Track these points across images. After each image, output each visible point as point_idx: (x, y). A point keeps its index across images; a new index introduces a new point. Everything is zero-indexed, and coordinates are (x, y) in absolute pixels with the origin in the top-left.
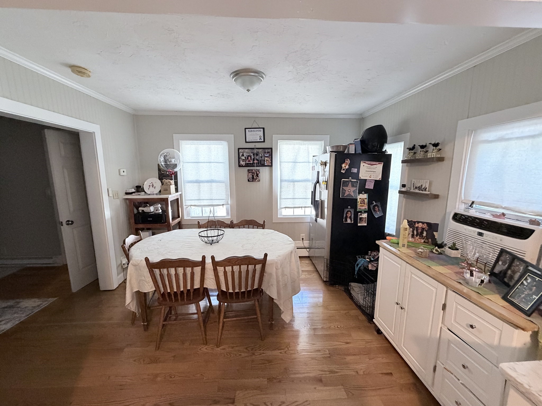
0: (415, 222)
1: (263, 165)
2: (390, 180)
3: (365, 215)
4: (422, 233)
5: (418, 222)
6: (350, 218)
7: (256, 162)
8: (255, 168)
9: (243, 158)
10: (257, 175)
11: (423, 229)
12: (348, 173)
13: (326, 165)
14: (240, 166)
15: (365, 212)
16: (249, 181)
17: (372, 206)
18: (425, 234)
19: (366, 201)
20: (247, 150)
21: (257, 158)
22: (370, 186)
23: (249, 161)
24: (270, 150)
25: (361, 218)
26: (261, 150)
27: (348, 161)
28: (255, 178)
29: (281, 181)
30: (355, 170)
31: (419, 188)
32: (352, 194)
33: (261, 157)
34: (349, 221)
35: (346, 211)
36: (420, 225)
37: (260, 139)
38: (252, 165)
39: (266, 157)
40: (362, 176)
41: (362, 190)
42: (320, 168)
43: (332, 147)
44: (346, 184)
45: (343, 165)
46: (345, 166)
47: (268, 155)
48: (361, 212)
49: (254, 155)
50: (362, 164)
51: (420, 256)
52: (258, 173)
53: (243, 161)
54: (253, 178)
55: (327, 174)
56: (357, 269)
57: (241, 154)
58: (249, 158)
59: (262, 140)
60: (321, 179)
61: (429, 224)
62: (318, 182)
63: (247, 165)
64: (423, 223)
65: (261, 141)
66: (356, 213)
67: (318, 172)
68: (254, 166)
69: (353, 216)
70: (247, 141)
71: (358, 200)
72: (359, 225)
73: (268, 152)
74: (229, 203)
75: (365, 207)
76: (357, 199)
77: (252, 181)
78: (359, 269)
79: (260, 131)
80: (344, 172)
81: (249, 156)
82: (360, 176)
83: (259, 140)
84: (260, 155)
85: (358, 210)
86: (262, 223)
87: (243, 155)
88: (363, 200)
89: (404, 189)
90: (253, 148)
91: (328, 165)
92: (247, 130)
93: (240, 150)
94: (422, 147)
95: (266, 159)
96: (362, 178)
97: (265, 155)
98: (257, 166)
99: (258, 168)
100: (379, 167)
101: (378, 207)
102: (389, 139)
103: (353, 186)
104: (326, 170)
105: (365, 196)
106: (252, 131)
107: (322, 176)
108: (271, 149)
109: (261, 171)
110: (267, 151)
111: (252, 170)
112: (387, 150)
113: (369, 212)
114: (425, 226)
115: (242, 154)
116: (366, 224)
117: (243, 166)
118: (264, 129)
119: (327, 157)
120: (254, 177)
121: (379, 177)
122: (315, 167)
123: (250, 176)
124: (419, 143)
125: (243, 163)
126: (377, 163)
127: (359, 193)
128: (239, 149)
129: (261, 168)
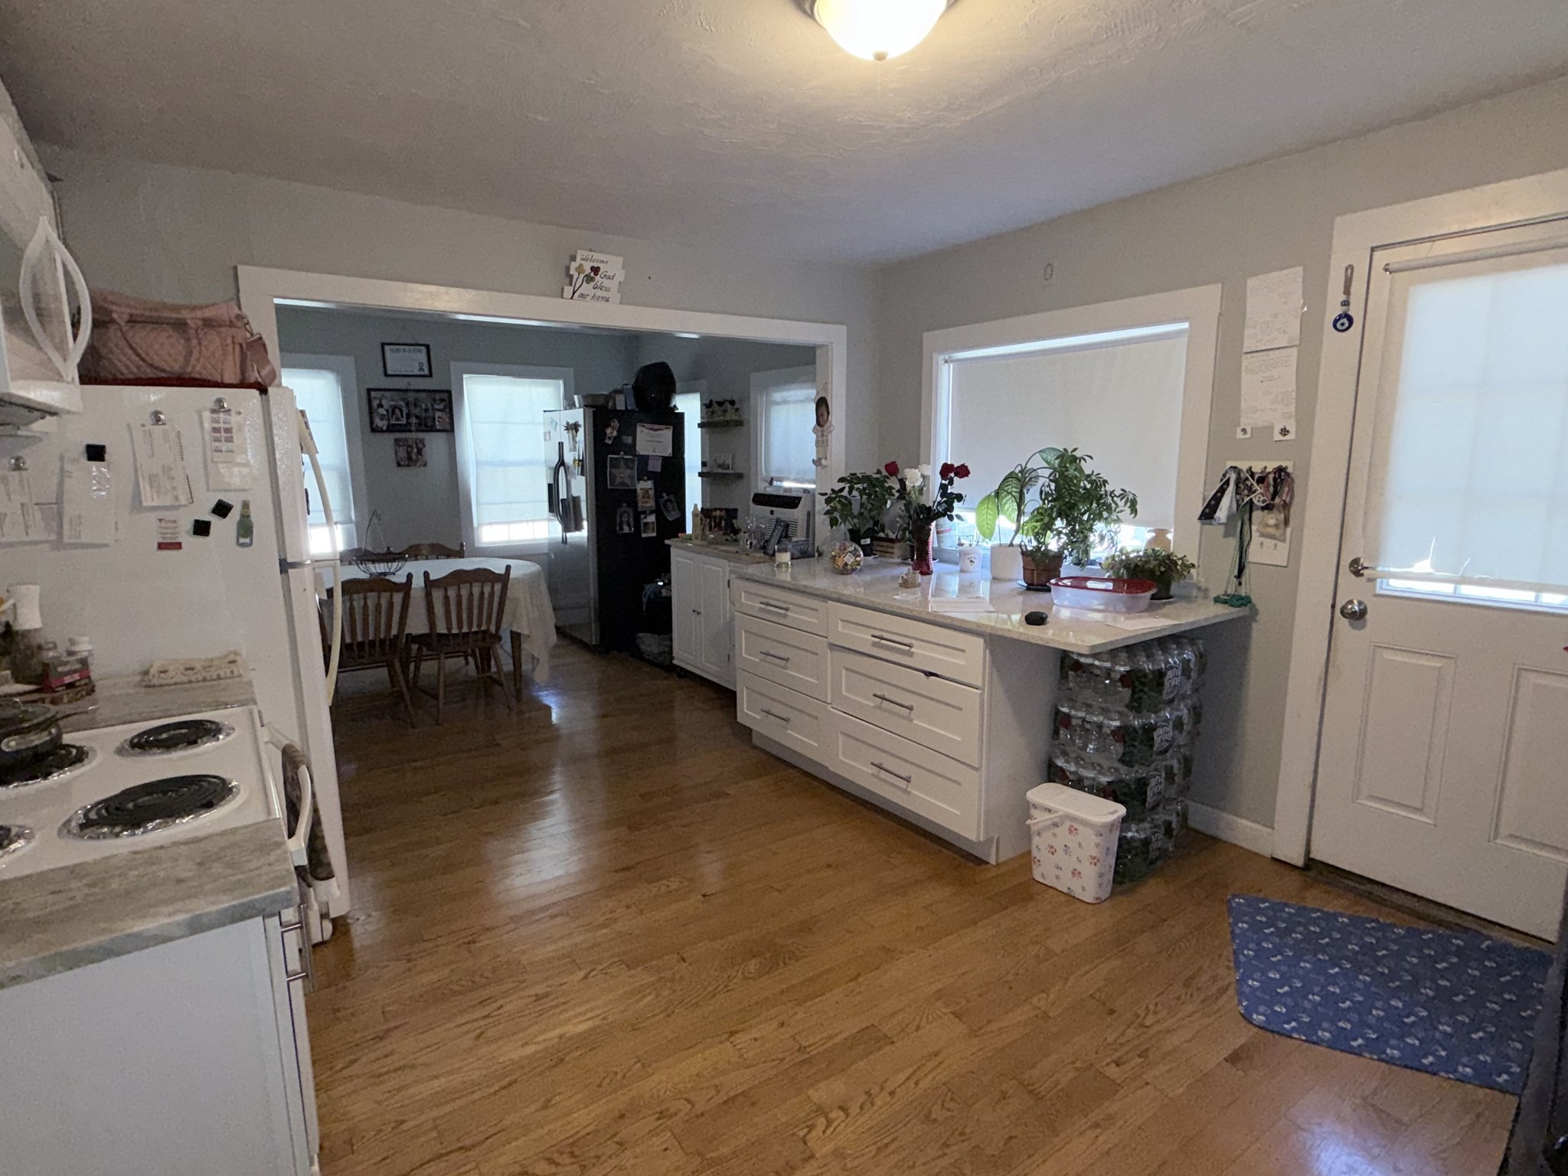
0: (711, 510)
1: (432, 429)
2: (686, 456)
3: (652, 518)
4: (720, 523)
5: (716, 510)
6: (629, 525)
7: (414, 420)
8: (414, 435)
9: (382, 411)
10: (420, 452)
11: (721, 518)
12: (618, 445)
13: (577, 431)
14: (374, 430)
15: (652, 512)
16: (399, 465)
17: (662, 501)
18: (723, 523)
19: (652, 493)
20: (387, 394)
21: (416, 411)
22: (655, 466)
23: (397, 419)
24: (445, 396)
25: (646, 524)
26: (424, 395)
27: (616, 423)
28: (414, 457)
29: (478, 464)
30: (629, 440)
31: (720, 466)
32: (627, 481)
33: (426, 410)
34: (626, 530)
35: (619, 512)
36: (718, 513)
37: (421, 369)
38: (405, 428)
39: (438, 410)
40: (642, 448)
41: (644, 473)
42: (565, 437)
43: (585, 397)
44: (615, 464)
45: (608, 431)
46: (611, 432)
47: (441, 406)
48: (644, 512)
49: (407, 404)
50: (639, 429)
51: (711, 543)
52: (420, 445)
53: (382, 417)
54: (409, 458)
55: (581, 446)
56: (645, 600)
57: (375, 403)
58: (398, 412)
59: (426, 372)
60: (569, 458)
61: (727, 510)
62: (562, 462)
63: (391, 429)
64: (721, 510)
65: (422, 373)
66: (637, 515)
67: (561, 445)
68: (410, 431)
69: (631, 520)
70: (389, 372)
71: (639, 492)
72: (644, 535)
73: (442, 400)
74: (353, 518)
75: (651, 504)
76: (635, 490)
77: (408, 465)
78: (649, 598)
79: (420, 351)
80: (610, 442)
81: (396, 407)
82: (638, 448)
83: (417, 372)
84: (424, 406)
85: (640, 509)
86: (458, 548)
87: (380, 406)
88: (646, 491)
89: (705, 470)
90: (406, 391)
91: (581, 430)
92: (387, 348)
93: (373, 394)
94: (720, 404)
95: (438, 414)
96: (642, 453)
97: (437, 407)
98: (417, 431)
99: (421, 435)
100: (667, 434)
101: (671, 502)
102: (678, 385)
103: (628, 467)
104: (577, 439)
105: (649, 484)
106: (398, 351)
107: (571, 451)
108: (449, 392)
109: (427, 443)
110: (438, 397)
111: (406, 440)
112: (678, 406)
113: (658, 512)
114: (723, 513)
115: (378, 402)
116: (654, 534)
117: (381, 431)
118: (428, 347)
119: (578, 415)
120: (411, 457)
121: (668, 452)
122: (552, 432)
123: (402, 453)
124: (717, 398)
125: (380, 423)
126: (663, 427)
127: (639, 480)
128: (369, 391)
129: (428, 437)
